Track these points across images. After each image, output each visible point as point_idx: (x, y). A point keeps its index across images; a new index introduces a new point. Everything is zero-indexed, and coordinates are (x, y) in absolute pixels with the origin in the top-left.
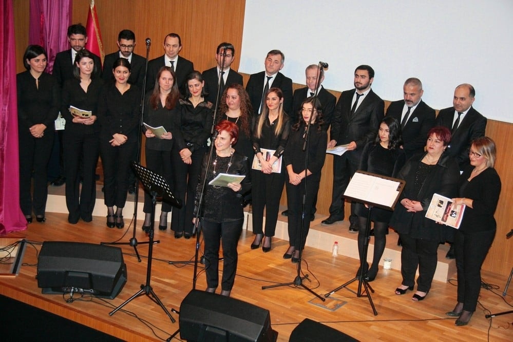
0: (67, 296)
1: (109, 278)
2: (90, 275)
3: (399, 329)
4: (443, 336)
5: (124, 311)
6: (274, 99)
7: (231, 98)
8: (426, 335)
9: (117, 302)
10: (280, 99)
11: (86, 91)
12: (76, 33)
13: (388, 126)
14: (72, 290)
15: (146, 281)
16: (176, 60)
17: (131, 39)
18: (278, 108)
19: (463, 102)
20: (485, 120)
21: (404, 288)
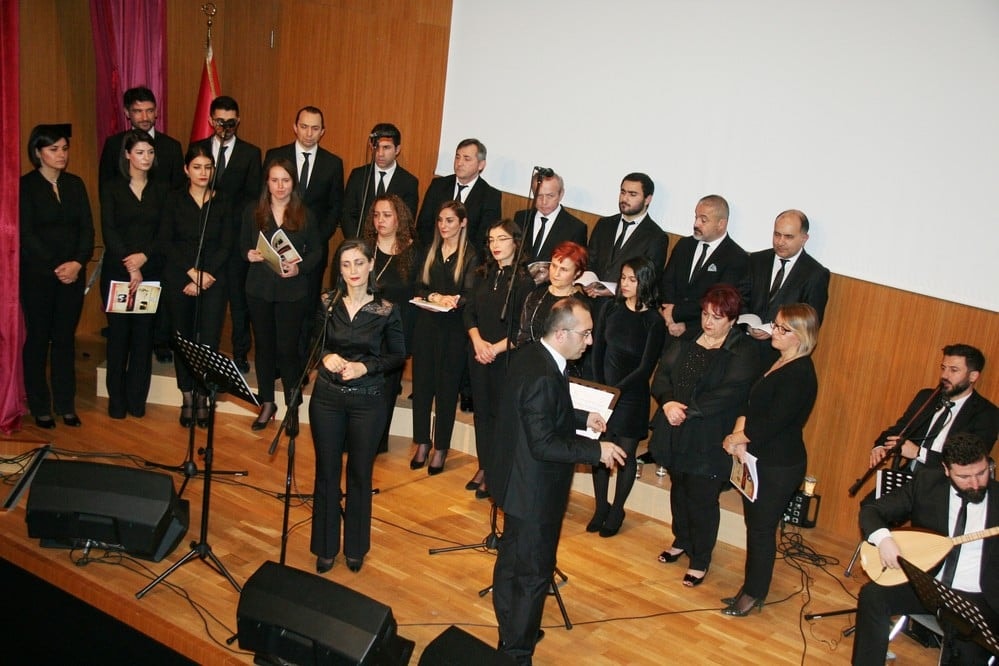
0: (79, 554)
1: (146, 528)
2: (115, 520)
3: (643, 636)
4: (717, 653)
5: (169, 585)
6: (449, 220)
7: (382, 215)
8: (688, 650)
9: (158, 568)
10: (461, 221)
11: (139, 197)
12: (141, 100)
13: (635, 272)
14: (88, 544)
15: (199, 536)
16: (313, 151)
17: (233, 109)
18: (457, 236)
19: (790, 243)
20: (826, 273)
21: (675, 552)
